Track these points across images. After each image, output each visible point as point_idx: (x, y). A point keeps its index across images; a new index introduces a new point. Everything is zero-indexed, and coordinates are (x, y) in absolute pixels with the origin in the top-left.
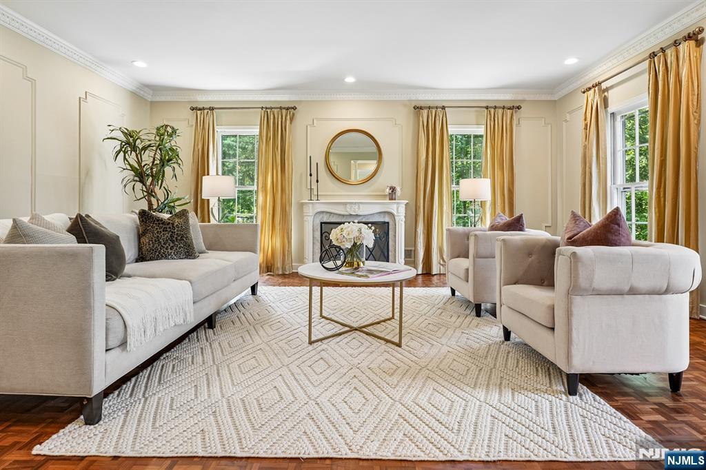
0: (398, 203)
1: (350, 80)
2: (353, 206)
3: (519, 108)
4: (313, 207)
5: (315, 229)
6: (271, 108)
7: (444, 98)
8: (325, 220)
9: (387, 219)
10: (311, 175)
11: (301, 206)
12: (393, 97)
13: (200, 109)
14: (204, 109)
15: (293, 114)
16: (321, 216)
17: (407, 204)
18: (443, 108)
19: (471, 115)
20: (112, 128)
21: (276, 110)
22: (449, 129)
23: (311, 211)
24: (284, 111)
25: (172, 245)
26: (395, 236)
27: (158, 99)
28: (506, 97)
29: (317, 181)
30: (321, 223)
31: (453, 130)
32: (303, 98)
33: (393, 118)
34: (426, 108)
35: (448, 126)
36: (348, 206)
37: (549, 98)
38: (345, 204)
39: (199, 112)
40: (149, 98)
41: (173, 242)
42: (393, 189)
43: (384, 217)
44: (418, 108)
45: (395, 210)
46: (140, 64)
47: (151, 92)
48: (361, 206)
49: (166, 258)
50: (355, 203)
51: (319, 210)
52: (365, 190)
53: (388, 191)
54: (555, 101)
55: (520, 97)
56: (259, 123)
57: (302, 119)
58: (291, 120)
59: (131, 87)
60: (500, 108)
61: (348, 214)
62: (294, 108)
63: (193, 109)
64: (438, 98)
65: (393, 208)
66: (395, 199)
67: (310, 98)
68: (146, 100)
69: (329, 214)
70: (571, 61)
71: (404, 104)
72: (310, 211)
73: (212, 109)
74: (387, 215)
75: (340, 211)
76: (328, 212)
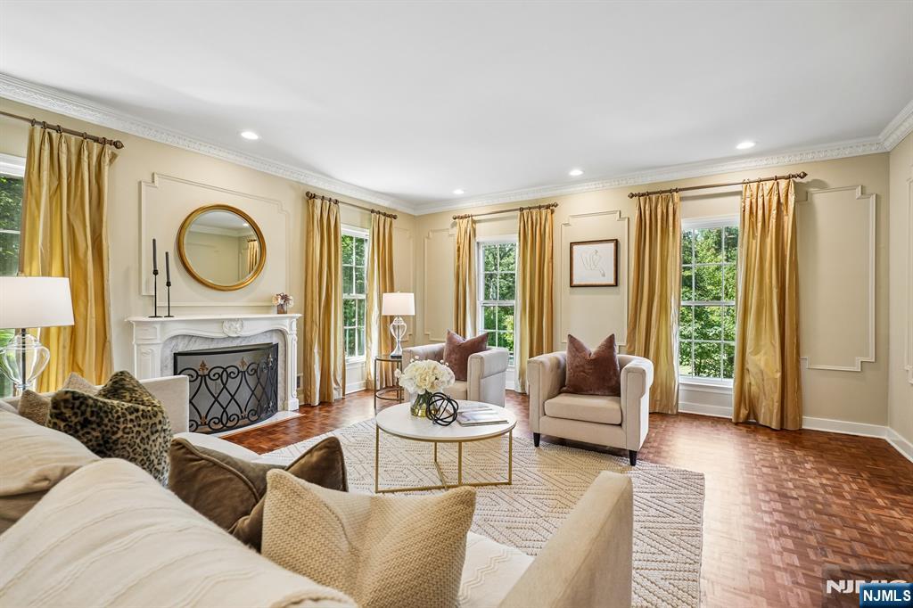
0: (288, 318)
1: (249, 135)
2: (234, 324)
3: (395, 218)
4: (160, 329)
5: (165, 365)
6: (58, 129)
7: (337, 191)
8: (181, 349)
9: (274, 340)
10: (156, 273)
12: (279, 172)
16: (174, 342)
17: (299, 319)
18: (337, 202)
19: (356, 216)
21: (73, 138)
22: (342, 229)
23: (159, 336)
26: (285, 362)
28: (384, 203)
29: (168, 284)
30: (175, 355)
33: (278, 201)
34: (319, 197)
35: (342, 225)
36: (227, 324)
38: (222, 321)
42: (285, 298)
43: (273, 337)
44: (311, 197)
45: (286, 327)
48: (245, 323)
50: (238, 320)
51: (172, 333)
60: (382, 214)
61: (222, 336)
62: (117, 145)
64: (329, 188)
65: (283, 323)
66: (285, 313)
69: (186, 340)
71: (294, 185)
72: (156, 337)
74: (274, 334)
75: (213, 331)
76: (185, 336)
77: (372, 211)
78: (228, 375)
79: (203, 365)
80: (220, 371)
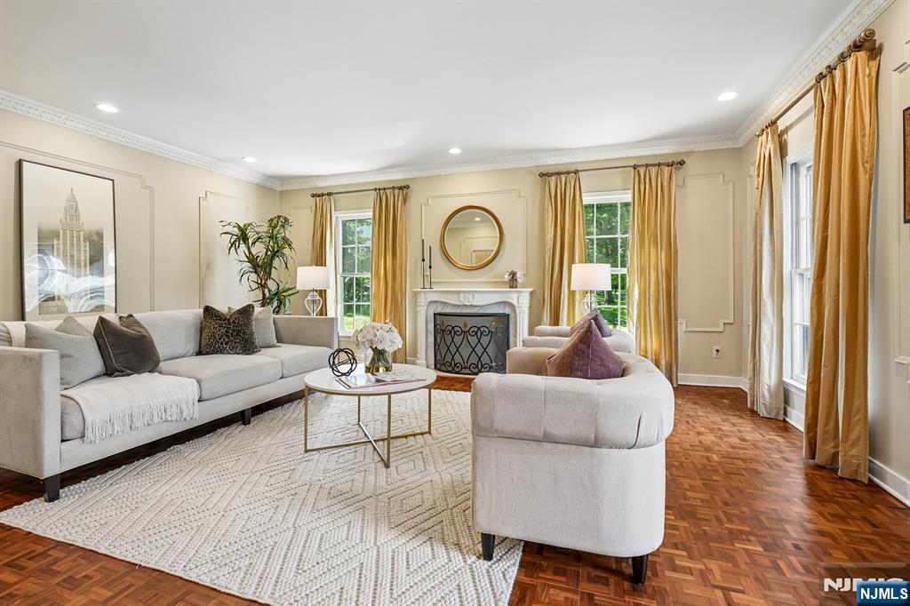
0: (518, 292)
1: (455, 151)
2: (468, 295)
3: (682, 163)
4: (425, 297)
5: (429, 320)
6: (385, 189)
7: (579, 160)
8: (439, 311)
9: (507, 311)
10: (423, 260)
11: (415, 294)
12: (514, 165)
13: (319, 196)
14: (323, 195)
15: (407, 194)
16: (435, 305)
17: (532, 293)
18: (576, 172)
19: (616, 178)
20: (223, 224)
21: (388, 191)
22: (583, 198)
24: (396, 191)
25: (227, 340)
26: (516, 331)
27: (285, 188)
28: (665, 150)
29: (430, 267)
30: (435, 314)
31: (588, 199)
32: (417, 174)
33: (516, 190)
34: (552, 174)
35: (583, 195)
36: (462, 295)
37: (730, 145)
38: (458, 293)
39: (318, 199)
40: (279, 188)
41: (228, 337)
42: (513, 275)
43: (504, 307)
44: (544, 175)
45: (516, 300)
46: (250, 160)
47: (279, 182)
48: (476, 294)
49: (222, 353)
50: (469, 292)
51: (432, 300)
52: (482, 276)
53: (507, 277)
54: (741, 148)
55: (684, 149)
56: (372, 206)
57: (416, 199)
58: (405, 200)
59: (256, 180)
60: (653, 165)
61: (461, 304)
62: (408, 187)
63: (313, 196)
64: (571, 160)
65: (513, 297)
66: (516, 287)
67: (423, 174)
68: (274, 190)
69: (442, 304)
70: (727, 96)
71: (528, 171)
72: (423, 300)
73: (330, 194)
74: (507, 306)
75: (453, 300)
76: (441, 302)
77: (635, 167)
78: (481, 333)
79: (465, 325)
80: (476, 329)
